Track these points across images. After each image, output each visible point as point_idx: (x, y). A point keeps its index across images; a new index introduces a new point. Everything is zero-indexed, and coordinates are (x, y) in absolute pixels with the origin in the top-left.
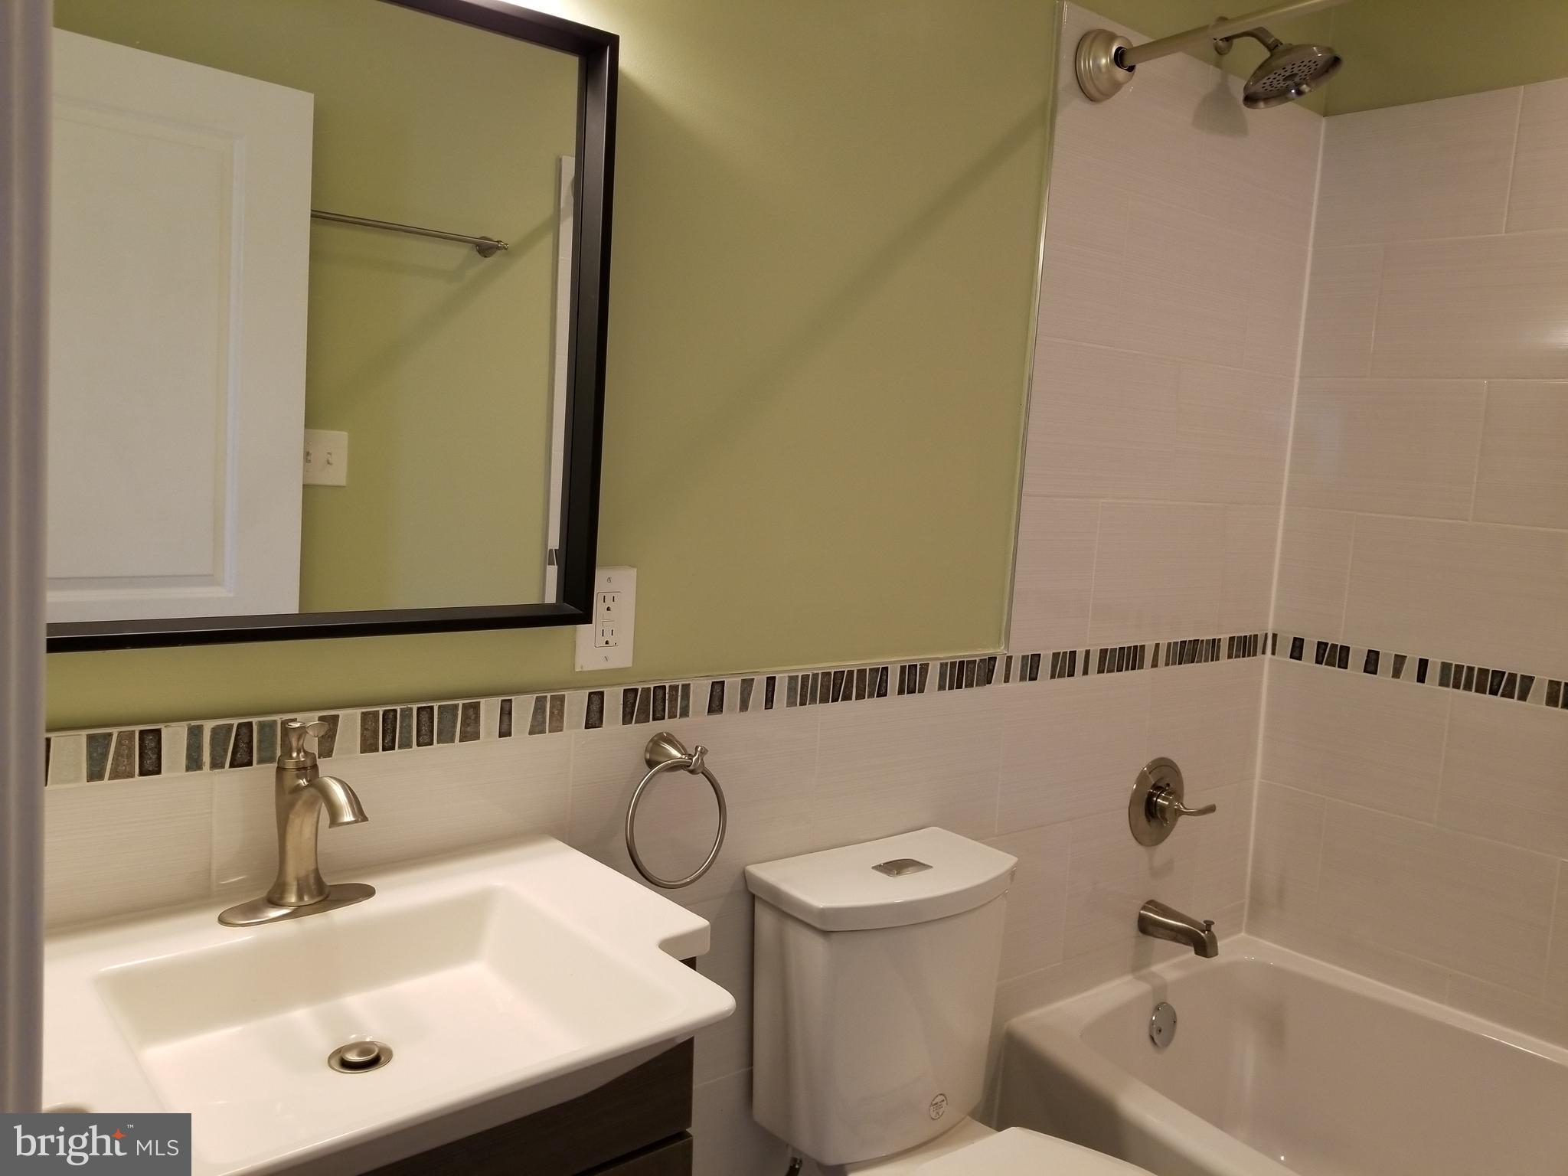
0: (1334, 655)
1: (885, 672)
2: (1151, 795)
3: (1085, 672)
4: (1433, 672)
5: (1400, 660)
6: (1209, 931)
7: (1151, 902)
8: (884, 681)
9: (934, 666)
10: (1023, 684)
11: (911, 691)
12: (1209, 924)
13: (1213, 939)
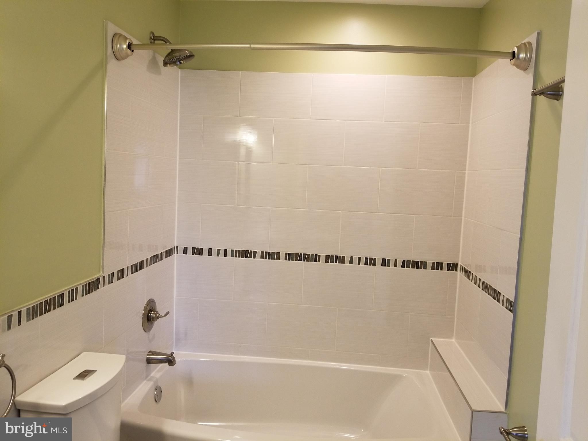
0: (198, 251)
1: (63, 295)
2: (148, 313)
3: (127, 275)
4: (229, 253)
5: (219, 250)
6: (173, 356)
7: (150, 352)
8: (63, 299)
9: (80, 288)
10: (109, 285)
11: (73, 300)
12: (172, 353)
13: (174, 359)
